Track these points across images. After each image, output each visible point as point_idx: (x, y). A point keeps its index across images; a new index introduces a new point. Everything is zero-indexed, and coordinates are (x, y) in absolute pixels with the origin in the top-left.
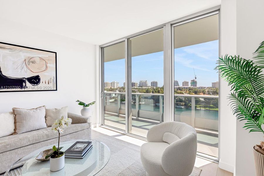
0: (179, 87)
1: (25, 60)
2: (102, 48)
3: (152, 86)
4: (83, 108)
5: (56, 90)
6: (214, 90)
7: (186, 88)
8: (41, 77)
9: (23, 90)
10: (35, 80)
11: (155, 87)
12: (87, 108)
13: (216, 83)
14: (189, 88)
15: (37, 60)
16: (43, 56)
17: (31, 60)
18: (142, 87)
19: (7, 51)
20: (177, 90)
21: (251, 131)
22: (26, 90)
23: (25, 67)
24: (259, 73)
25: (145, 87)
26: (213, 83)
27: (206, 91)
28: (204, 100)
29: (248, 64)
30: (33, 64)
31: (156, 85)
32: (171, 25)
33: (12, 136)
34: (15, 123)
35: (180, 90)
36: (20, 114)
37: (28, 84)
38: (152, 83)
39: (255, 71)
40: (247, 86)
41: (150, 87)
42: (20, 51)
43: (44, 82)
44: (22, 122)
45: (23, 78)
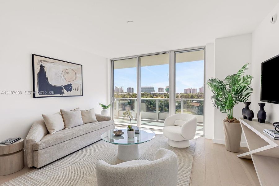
0: (155, 94)
1: (63, 71)
2: (112, 61)
3: (128, 92)
4: (102, 109)
5: (82, 95)
6: (186, 95)
7: (162, 94)
8: (73, 85)
9: (62, 95)
10: (69, 87)
11: (131, 94)
12: (106, 109)
13: (187, 89)
14: (164, 94)
15: (70, 71)
16: (74, 68)
17: (66, 71)
18: (118, 93)
19: (51, 64)
20: (154, 96)
21: (222, 112)
22: (64, 95)
23: (63, 77)
24: (225, 86)
25: (121, 94)
26: (185, 90)
27: (179, 96)
28: (178, 105)
29: (221, 82)
30: (68, 75)
31: (132, 91)
32: (174, 52)
33: (64, 130)
34: (64, 121)
35: (156, 96)
36: (67, 114)
37: (65, 91)
38: (128, 89)
39: (224, 85)
40: (220, 92)
41: (125, 94)
42: (60, 64)
43: (75, 89)
44: (69, 120)
45: (62, 86)
